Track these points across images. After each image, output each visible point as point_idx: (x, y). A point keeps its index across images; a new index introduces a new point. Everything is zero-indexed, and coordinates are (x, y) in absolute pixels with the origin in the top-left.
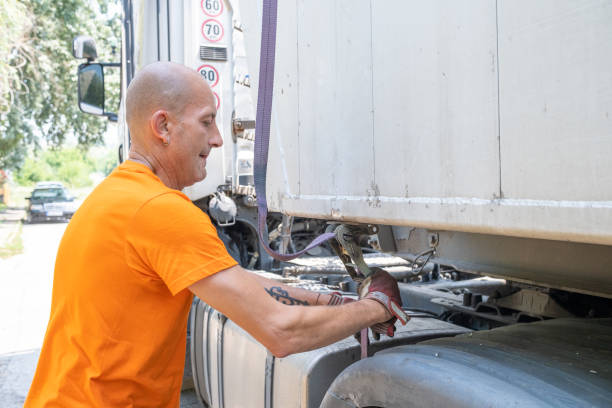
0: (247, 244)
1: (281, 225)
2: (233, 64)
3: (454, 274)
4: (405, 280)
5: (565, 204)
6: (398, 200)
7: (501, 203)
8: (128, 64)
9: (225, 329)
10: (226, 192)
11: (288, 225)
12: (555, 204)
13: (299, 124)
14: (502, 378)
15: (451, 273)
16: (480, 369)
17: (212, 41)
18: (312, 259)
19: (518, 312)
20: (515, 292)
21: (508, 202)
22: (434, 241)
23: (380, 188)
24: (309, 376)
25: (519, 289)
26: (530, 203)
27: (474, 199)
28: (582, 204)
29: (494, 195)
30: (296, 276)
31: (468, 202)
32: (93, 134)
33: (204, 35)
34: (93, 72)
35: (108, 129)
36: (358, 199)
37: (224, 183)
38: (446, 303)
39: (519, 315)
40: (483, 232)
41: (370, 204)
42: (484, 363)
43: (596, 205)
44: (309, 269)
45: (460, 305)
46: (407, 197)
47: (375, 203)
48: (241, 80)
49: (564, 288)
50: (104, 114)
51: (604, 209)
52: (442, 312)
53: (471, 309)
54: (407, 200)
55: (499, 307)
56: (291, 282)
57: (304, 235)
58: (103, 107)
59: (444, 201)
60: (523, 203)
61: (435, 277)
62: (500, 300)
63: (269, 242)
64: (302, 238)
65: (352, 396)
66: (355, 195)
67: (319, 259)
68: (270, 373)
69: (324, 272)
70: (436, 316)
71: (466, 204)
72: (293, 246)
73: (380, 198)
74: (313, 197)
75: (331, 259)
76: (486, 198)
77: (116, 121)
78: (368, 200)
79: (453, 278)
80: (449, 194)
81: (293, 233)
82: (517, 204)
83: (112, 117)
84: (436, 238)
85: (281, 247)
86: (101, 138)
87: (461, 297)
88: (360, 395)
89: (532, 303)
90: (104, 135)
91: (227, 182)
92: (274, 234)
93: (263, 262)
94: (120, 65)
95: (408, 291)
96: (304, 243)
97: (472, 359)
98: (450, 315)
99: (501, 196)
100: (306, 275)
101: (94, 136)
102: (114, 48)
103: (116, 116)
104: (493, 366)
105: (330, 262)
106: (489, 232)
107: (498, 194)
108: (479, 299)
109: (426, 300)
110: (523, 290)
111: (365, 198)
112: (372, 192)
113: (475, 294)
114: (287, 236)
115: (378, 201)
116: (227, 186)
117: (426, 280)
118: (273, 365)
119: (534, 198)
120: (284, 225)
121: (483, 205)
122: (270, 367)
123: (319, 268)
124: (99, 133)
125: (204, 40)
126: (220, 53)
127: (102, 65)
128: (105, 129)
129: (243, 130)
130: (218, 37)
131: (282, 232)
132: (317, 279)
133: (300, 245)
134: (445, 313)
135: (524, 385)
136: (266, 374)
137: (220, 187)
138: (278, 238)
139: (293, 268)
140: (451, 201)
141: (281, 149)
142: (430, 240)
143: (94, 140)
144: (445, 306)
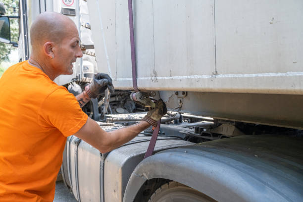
0: (87, 108)
1: (104, 98)
2: (80, 17)
3: (189, 120)
4: (166, 123)
5: (246, 75)
6: (166, 78)
7: (217, 77)
8: (24, 16)
9: (79, 149)
10: (76, 82)
11: (108, 98)
12: (241, 76)
13: (116, 43)
14: (216, 160)
15: (187, 120)
16: (206, 157)
17: (68, 6)
18: (120, 115)
19: (220, 135)
20: (219, 125)
21: (219, 76)
22: (181, 102)
23: (157, 73)
24: (122, 168)
25: (221, 124)
26: (230, 76)
27: (203, 75)
28: (254, 75)
29: (213, 73)
30: (112, 122)
31: (201, 77)
32: (3, 55)
33: (63, 2)
34: (4, 21)
35: (11, 53)
36: (146, 78)
37: (75, 77)
38: (186, 133)
39: (221, 136)
40: (207, 91)
41: (152, 81)
42: (208, 154)
43: (260, 75)
44: (119, 119)
45: (193, 133)
46: (171, 76)
47: (155, 80)
48: (84, 25)
49: (242, 121)
50: (10, 43)
51: (263, 77)
52: (184, 137)
53: (198, 135)
54: (171, 78)
55: (212, 133)
56: (110, 125)
57: (115, 103)
58: (10, 39)
59: (189, 77)
60: (226, 76)
61: (180, 122)
62: (212, 130)
63: (98, 107)
64: (115, 105)
65: (145, 175)
66: (145, 77)
67: (123, 114)
68: (102, 168)
69: (126, 120)
70: (181, 139)
71: (200, 78)
72: (110, 109)
73: (158, 78)
74: (124, 79)
75: (129, 114)
76: (210, 75)
77: (17, 47)
78: (151, 79)
79: (188, 122)
80: (191, 74)
81: (110, 102)
82: (224, 77)
83: (15, 45)
84: (182, 100)
85: (104, 109)
86: (7, 58)
87: (193, 130)
88: (149, 173)
89: (227, 130)
90: (9, 56)
91: (77, 77)
92: (101, 103)
93: (96, 116)
94: (19, 17)
95: (168, 128)
96: (115, 107)
97: (202, 153)
98: (189, 138)
99: (216, 73)
100: (117, 122)
101: (4, 56)
102: (15, 8)
103: (17, 44)
104: (212, 155)
105: (129, 116)
106: (210, 91)
107: (215, 73)
108: (202, 130)
109: (177, 131)
110: (223, 125)
111: (150, 78)
112: (153, 75)
113: (200, 128)
114: (107, 103)
115: (157, 79)
116: (77, 79)
117: (176, 123)
118: (104, 164)
119: (232, 73)
120: (106, 98)
121: (208, 78)
122: (102, 165)
123: (124, 118)
124: (6, 55)
125: (64, 5)
126: (72, 12)
127: (8, 17)
128: (9, 53)
129: (85, 50)
130: (71, 3)
131: (105, 102)
132: (123, 124)
133: (113, 108)
134: (186, 137)
135: (226, 162)
136: (101, 169)
137: (73, 79)
138: (103, 105)
139: (111, 118)
140: (192, 77)
141: (107, 56)
142: (179, 101)
143: (4, 59)
144: (186, 134)
